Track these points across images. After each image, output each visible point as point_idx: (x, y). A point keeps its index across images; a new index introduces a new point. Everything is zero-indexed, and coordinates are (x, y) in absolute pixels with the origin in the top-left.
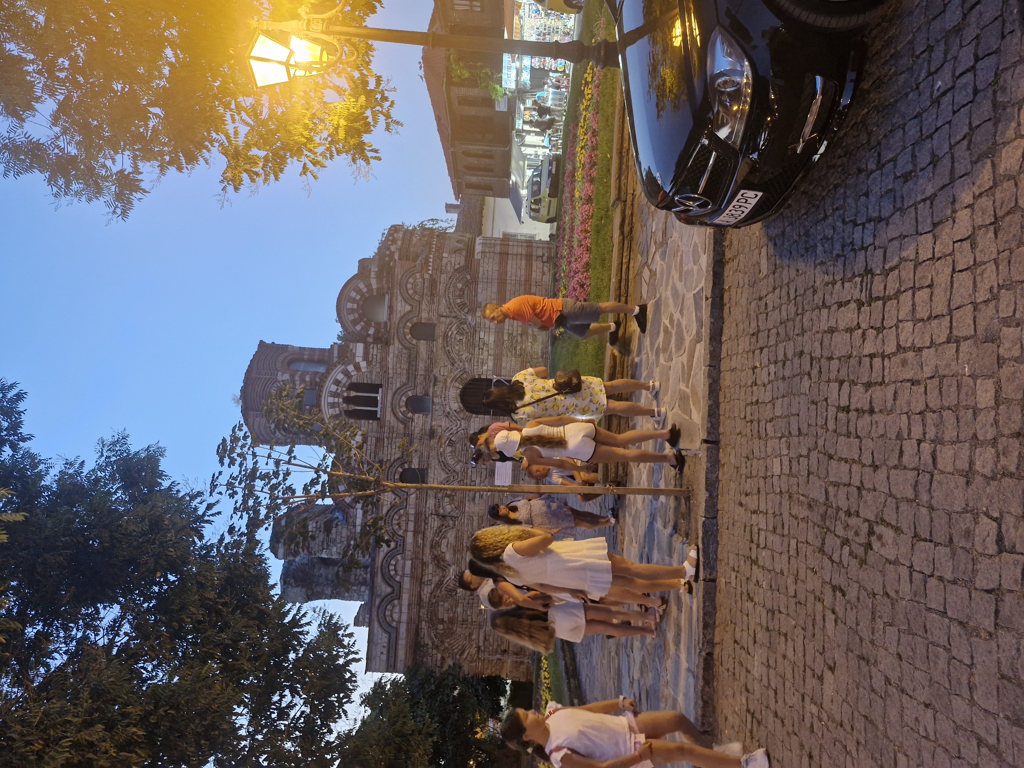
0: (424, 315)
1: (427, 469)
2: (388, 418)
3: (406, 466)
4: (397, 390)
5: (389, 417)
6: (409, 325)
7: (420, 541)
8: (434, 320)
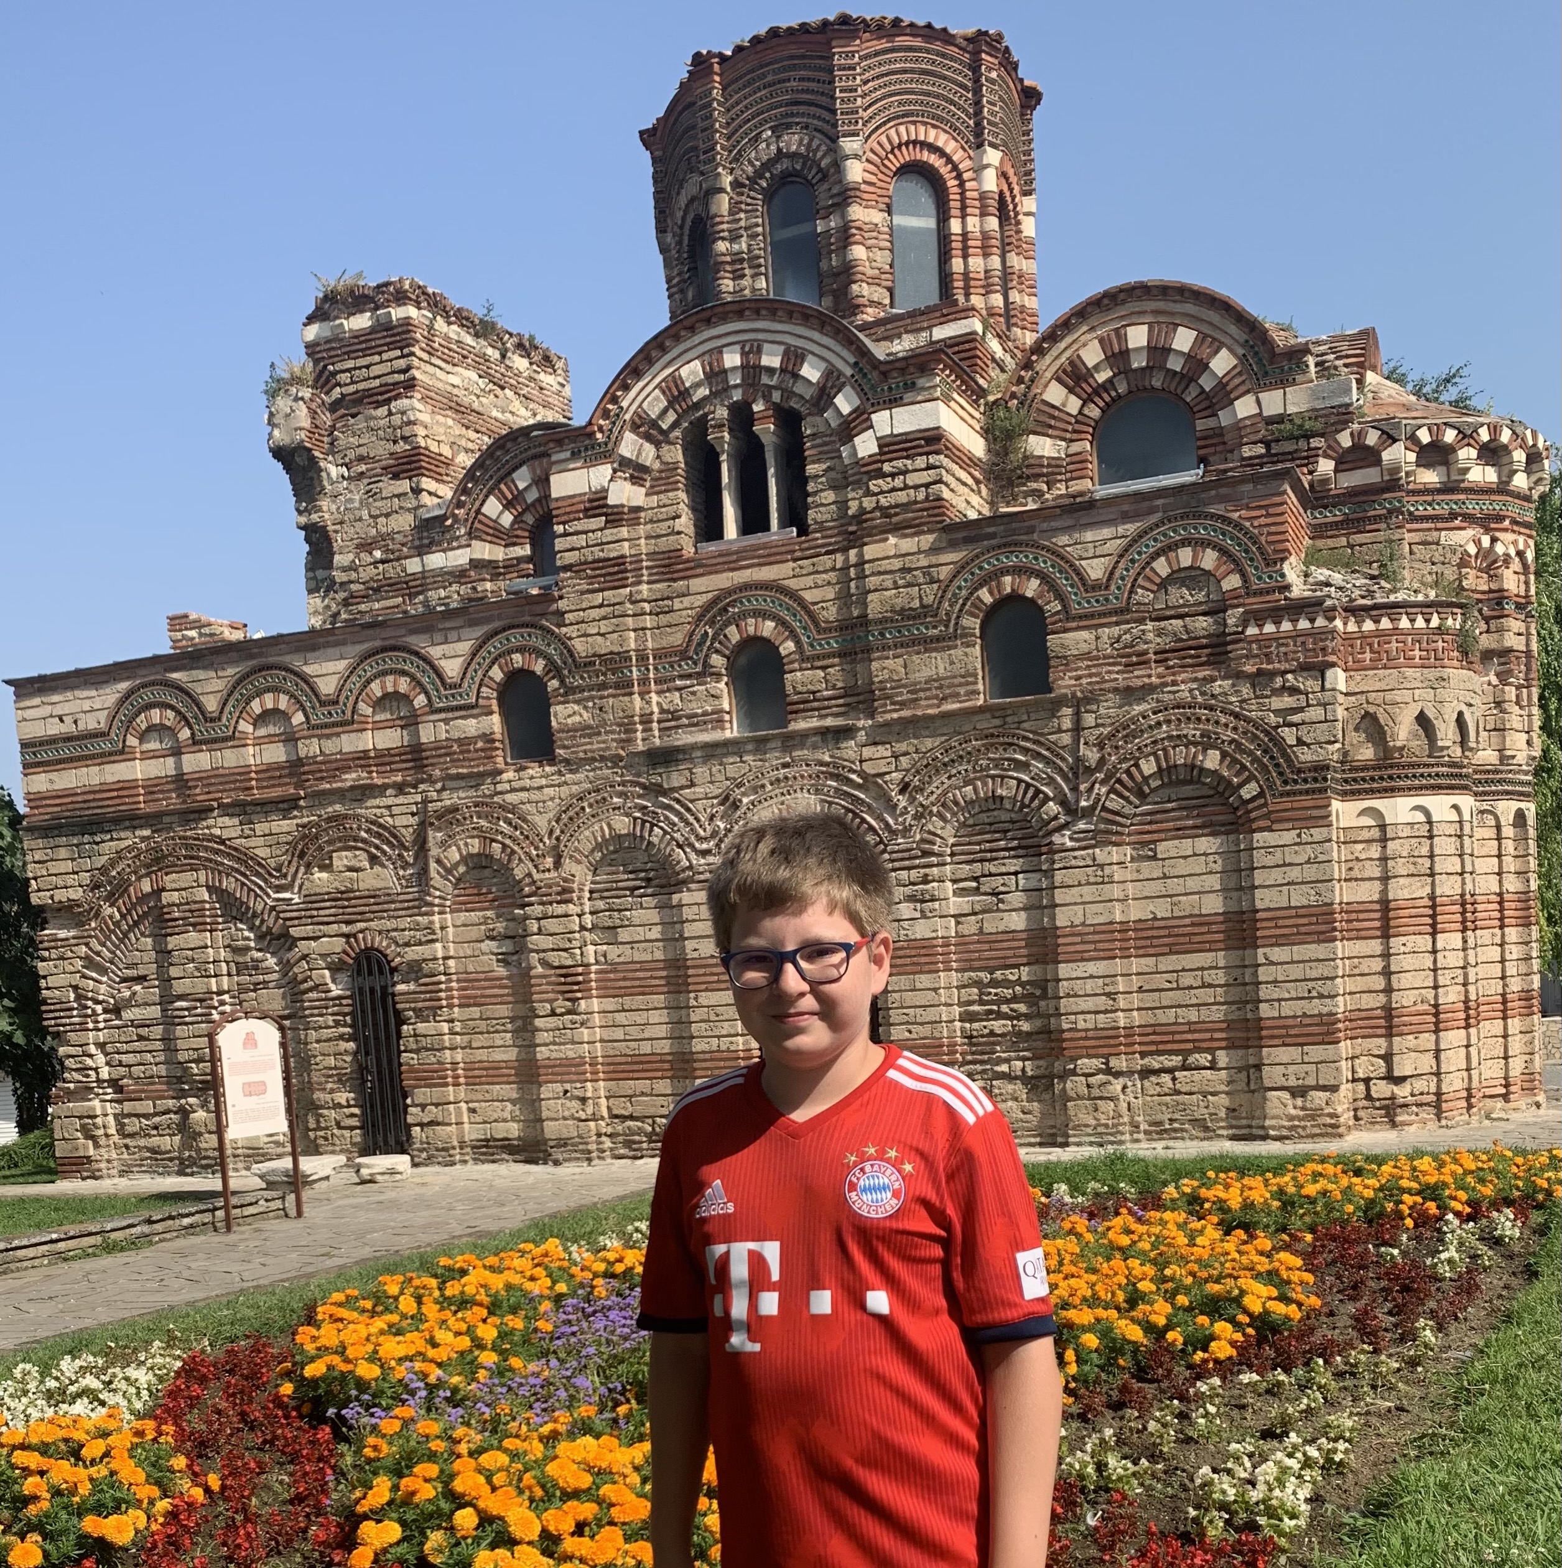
0: (1077, 640)
1: (552, 760)
2: (697, 584)
3: (554, 684)
4: (793, 595)
5: (706, 586)
6: (1031, 588)
7: (350, 778)
8: (1065, 683)
